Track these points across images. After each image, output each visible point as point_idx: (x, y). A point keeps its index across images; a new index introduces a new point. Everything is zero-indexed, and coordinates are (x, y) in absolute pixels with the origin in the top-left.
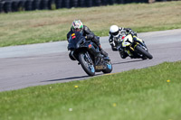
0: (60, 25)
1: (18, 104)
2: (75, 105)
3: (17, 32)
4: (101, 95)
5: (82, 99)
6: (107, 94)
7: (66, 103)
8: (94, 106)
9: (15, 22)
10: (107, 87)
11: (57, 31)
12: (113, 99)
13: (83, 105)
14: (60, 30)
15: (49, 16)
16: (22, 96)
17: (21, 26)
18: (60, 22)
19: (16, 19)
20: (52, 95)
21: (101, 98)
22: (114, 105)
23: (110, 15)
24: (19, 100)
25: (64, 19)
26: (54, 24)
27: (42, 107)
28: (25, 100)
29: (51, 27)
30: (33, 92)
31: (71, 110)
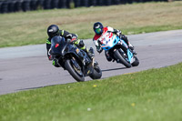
0: (79, 24)
1: (36, 104)
3: (35, 31)
4: (120, 94)
5: (100, 99)
6: (126, 93)
7: (85, 103)
8: (112, 106)
9: (33, 21)
10: (126, 86)
12: (131, 99)
13: (101, 105)
14: (79, 29)
15: (68, 15)
16: (40, 95)
17: (39, 25)
18: (79, 21)
19: (35, 17)
20: (70, 95)
21: (120, 98)
22: (133, 105)
23: (129, 13)
24: (37, 100)
25: (83, 18)
26: (73, 23)
27: (61, 107)
28: (43, 100)
30: (51, 92)
31: (89, 109)
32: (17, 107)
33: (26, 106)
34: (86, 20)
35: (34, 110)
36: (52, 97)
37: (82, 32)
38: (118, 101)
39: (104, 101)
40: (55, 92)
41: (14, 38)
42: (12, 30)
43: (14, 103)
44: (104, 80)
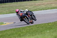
0: (45, 5)
1: (31, 30)
2: (49, 30)
3: (31, 7)
5: (52, 28)
7: (47, 30)
8: (55, 31)
9: (31, 4)
11: (44, 7)
13: (52, 30)
14: (45, 7)
15: (42, 2)
16: (33, 27)
17: (33, 5)
20: (42, 27)
27: (39, 31)
28: (34, 29)
29: (42, 6)
30: (36, 26)
31: (48, 32)
33: (28, 31)
34: (47, 4)
35: (31, 32)
36: (36, 28)
37: (46, 7)
40: (37, 26)
42: (24, 7)
43: (24, 30)
44: (53, 23)
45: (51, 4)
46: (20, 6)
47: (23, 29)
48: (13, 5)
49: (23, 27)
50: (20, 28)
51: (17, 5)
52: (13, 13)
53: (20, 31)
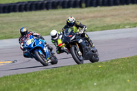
0: (88, 20)
1: (55, 79)
2: (99, 80)
3: (56, 25)
4: (118, 73)
5: (104, 76)
6: (123, 72)
7: (92, 79)
8: (113, 82)
9: (54, 17)
10: (123, 67)
12: (127, 77)
13: (105, 81)
14: (89, 24)
15: (81, 13)
16: (59, 73)
17: (59, 20)
18: (89, 17)
19: (55, 14)
20: (81, 73)
21: (119, 75)
22: (128, 81)
23: (126, 12)
24: (56, 77)
25: (91, 15)
26: (84, 19)
27: (74, 82)
28: (61, 76)
30: (67, 70)
31: (95, 84)
32: (41, 81)
33: (47, 81)
34: (94, 17)
35: (54, 84)
36: (67, 74)
37: (91, 26)
38: (117, 78)
39: (106, 78)
40: (70, 71)
41: (40, 30)
42: (38, 24)
43: (38, 79)
44: (107, 62)
45: (104, 17)
46: (28, 22)
47: (34, 77)
48: (10, 18)
49: (34, 73)
50: (26, 74)
51: (21, 20)
52: (11, 38)
53: (27, 82)
